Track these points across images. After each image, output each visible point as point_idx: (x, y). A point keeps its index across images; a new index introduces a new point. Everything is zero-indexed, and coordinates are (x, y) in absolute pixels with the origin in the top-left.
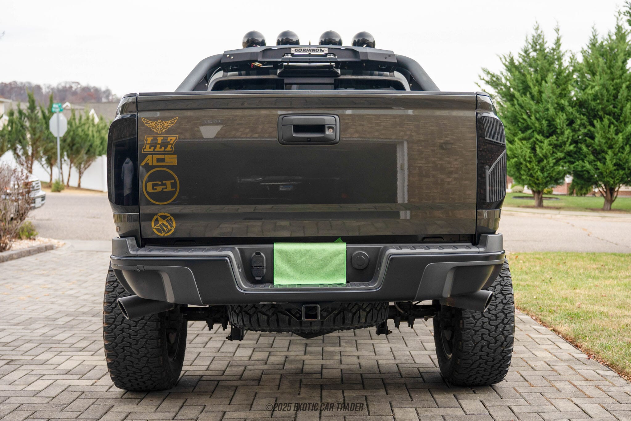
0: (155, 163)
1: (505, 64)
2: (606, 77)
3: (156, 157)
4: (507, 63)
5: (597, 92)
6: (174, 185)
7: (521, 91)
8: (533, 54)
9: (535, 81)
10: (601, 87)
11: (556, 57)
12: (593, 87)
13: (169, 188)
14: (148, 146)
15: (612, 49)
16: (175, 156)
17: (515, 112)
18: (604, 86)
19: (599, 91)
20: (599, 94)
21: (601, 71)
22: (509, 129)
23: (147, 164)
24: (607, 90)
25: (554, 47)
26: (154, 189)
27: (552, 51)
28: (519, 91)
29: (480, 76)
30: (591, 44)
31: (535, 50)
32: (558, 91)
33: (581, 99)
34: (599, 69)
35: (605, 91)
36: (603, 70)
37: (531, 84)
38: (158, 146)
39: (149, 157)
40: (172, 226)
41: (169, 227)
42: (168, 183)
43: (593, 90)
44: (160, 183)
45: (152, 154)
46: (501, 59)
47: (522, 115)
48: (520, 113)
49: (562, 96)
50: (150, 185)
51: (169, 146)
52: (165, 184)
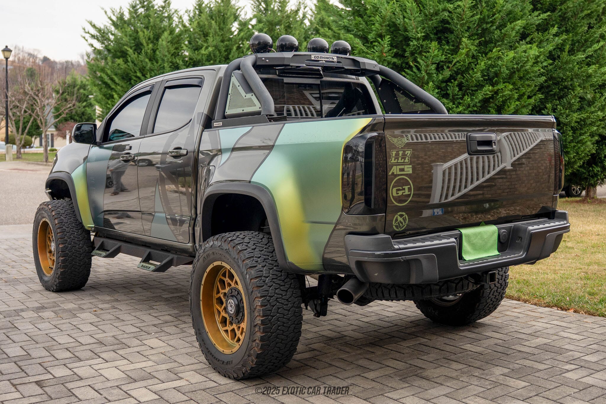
0: (399, 173)
1: (110, 18)
2: (219, 39)
3: (399, 167)
4: (114, 18)
5: (210, 53)
6: (410, 189)
7: (133, 48)
8: (141, 10)
9: (147, 39)
10: (214, 48)
11: (166, 15)
12: (207, 48)
13: (407, 192)
14: (393, 159)
15: (219, 12)
16: (411, 166)
17: (128, 69)
18: (216, 47)
19: (212, 52)
20: (212, 55)
21: (214, 32)
22: (122, 87)
23: (393, 173)
24: (219, 50)
25: (163, 4)
26: (397, 194)
27: (161, 9)
28: (131, 48)
29: (84, 29)
30: (197, 5)
31: (143, 7)
32: (172, 50)
33: (195, 59)
34: (212, 31)
35: (218, 52)
36: (216, 32)
37: (144, 42)
38: (400, 159)
39: (394, 167)
40: (405, 223)
41: (404, 224)
42: (406, 188)
43: (207, 50)
44: (401, 188)
45: (396, 165)
46: (106, 12)
47: (135, 72)
48: (133, 71)
49: (175, 55)
50: (394, 190)
51: (407, 158)
52: (404, 189)
